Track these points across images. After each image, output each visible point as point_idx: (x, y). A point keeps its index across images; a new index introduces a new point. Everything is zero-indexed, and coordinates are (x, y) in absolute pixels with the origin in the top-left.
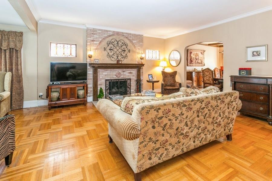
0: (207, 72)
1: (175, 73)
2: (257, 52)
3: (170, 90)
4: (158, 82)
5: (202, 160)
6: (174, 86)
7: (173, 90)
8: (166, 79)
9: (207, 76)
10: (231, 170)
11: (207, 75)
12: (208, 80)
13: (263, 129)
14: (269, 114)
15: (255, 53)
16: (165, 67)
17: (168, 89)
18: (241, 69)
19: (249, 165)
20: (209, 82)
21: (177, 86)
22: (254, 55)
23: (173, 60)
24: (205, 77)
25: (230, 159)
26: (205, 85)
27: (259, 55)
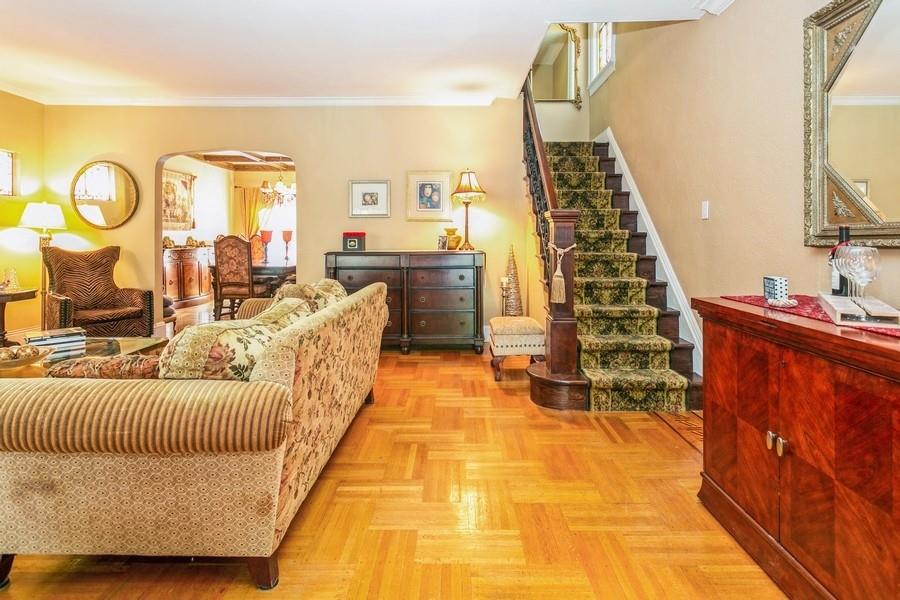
0: (233, 247)
1: (112, 254)
2: (372, 195)
3: (103, 321)
4: (32, 295)
5: (360, 460)
6: (114, 307)
7: (118, 320)
8: (72, 281)
9: (232, 261)
10: (414, 448)
11: (231, 258)
12: (235, 274)
13: (400, 364)
14: (402, 333)
15: (368, 198)
16: (51, 231)
17: (97, 322)
18: (347, 236)
19: (428, 427)
20: (237, 279)
21: (133, 305)
22: (365, 203)
23: (92, 202)
24: (226, 265)
25: (398, 432)
26: (224, 289)
27: (375, 203)
